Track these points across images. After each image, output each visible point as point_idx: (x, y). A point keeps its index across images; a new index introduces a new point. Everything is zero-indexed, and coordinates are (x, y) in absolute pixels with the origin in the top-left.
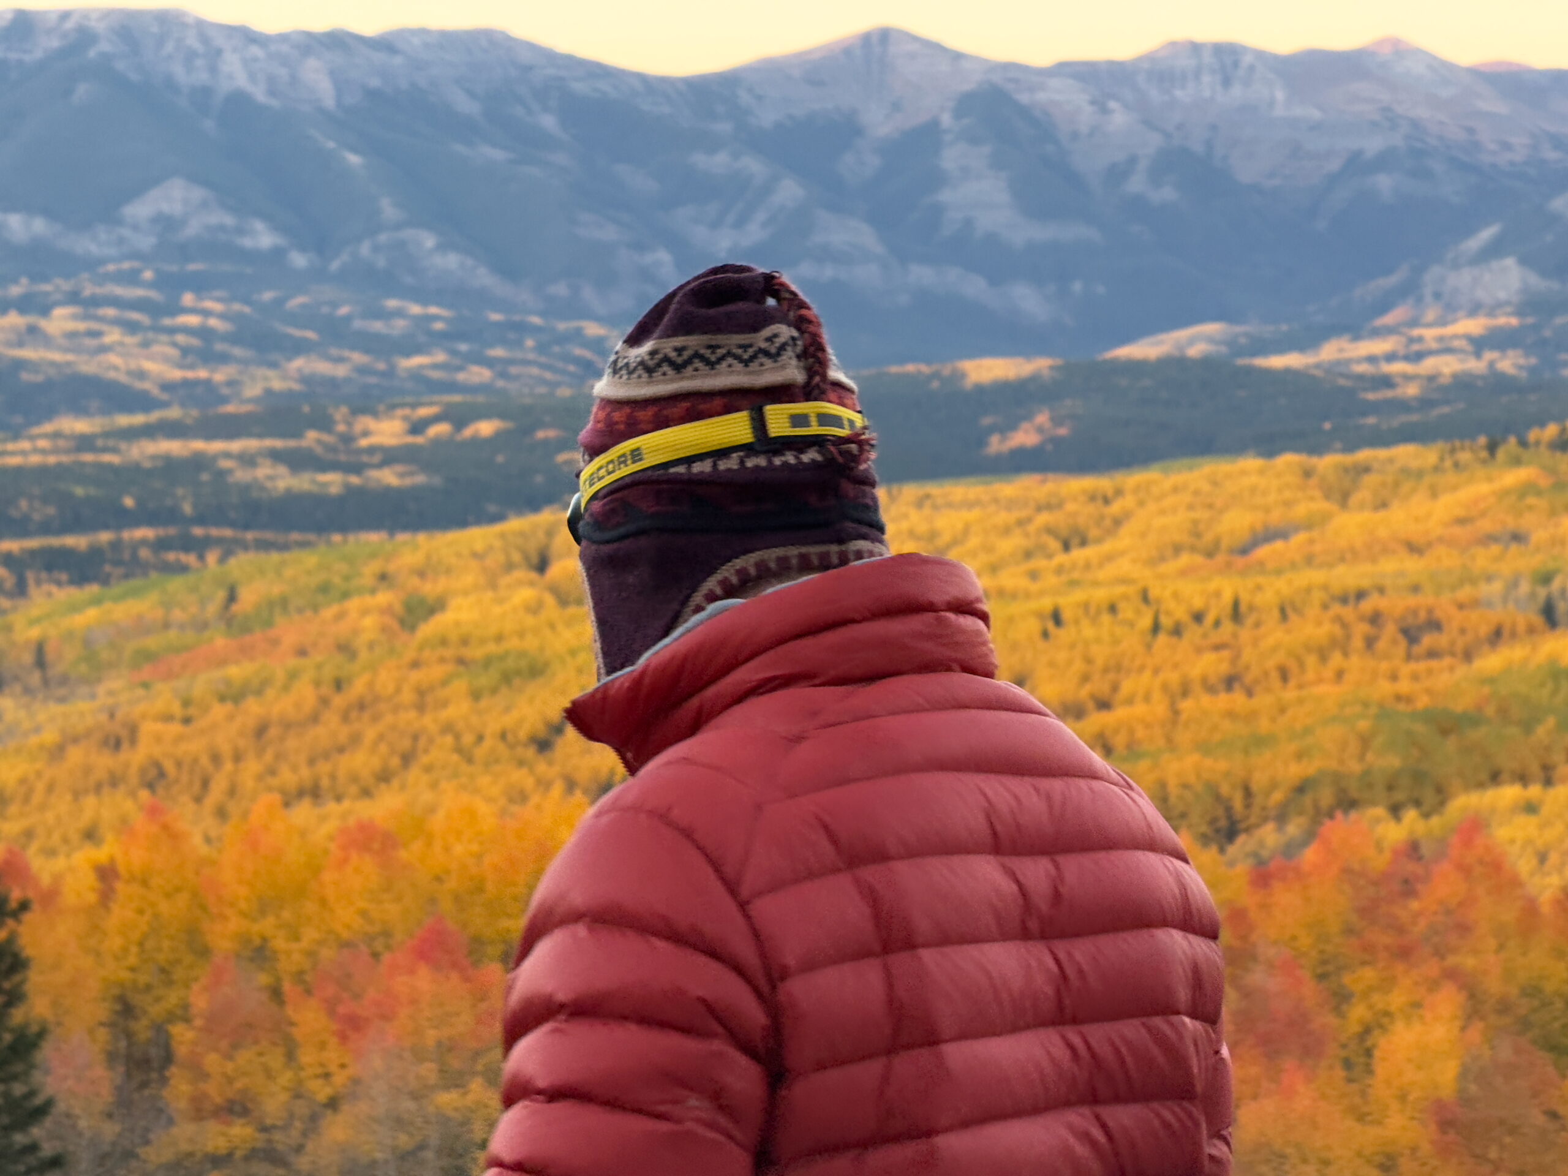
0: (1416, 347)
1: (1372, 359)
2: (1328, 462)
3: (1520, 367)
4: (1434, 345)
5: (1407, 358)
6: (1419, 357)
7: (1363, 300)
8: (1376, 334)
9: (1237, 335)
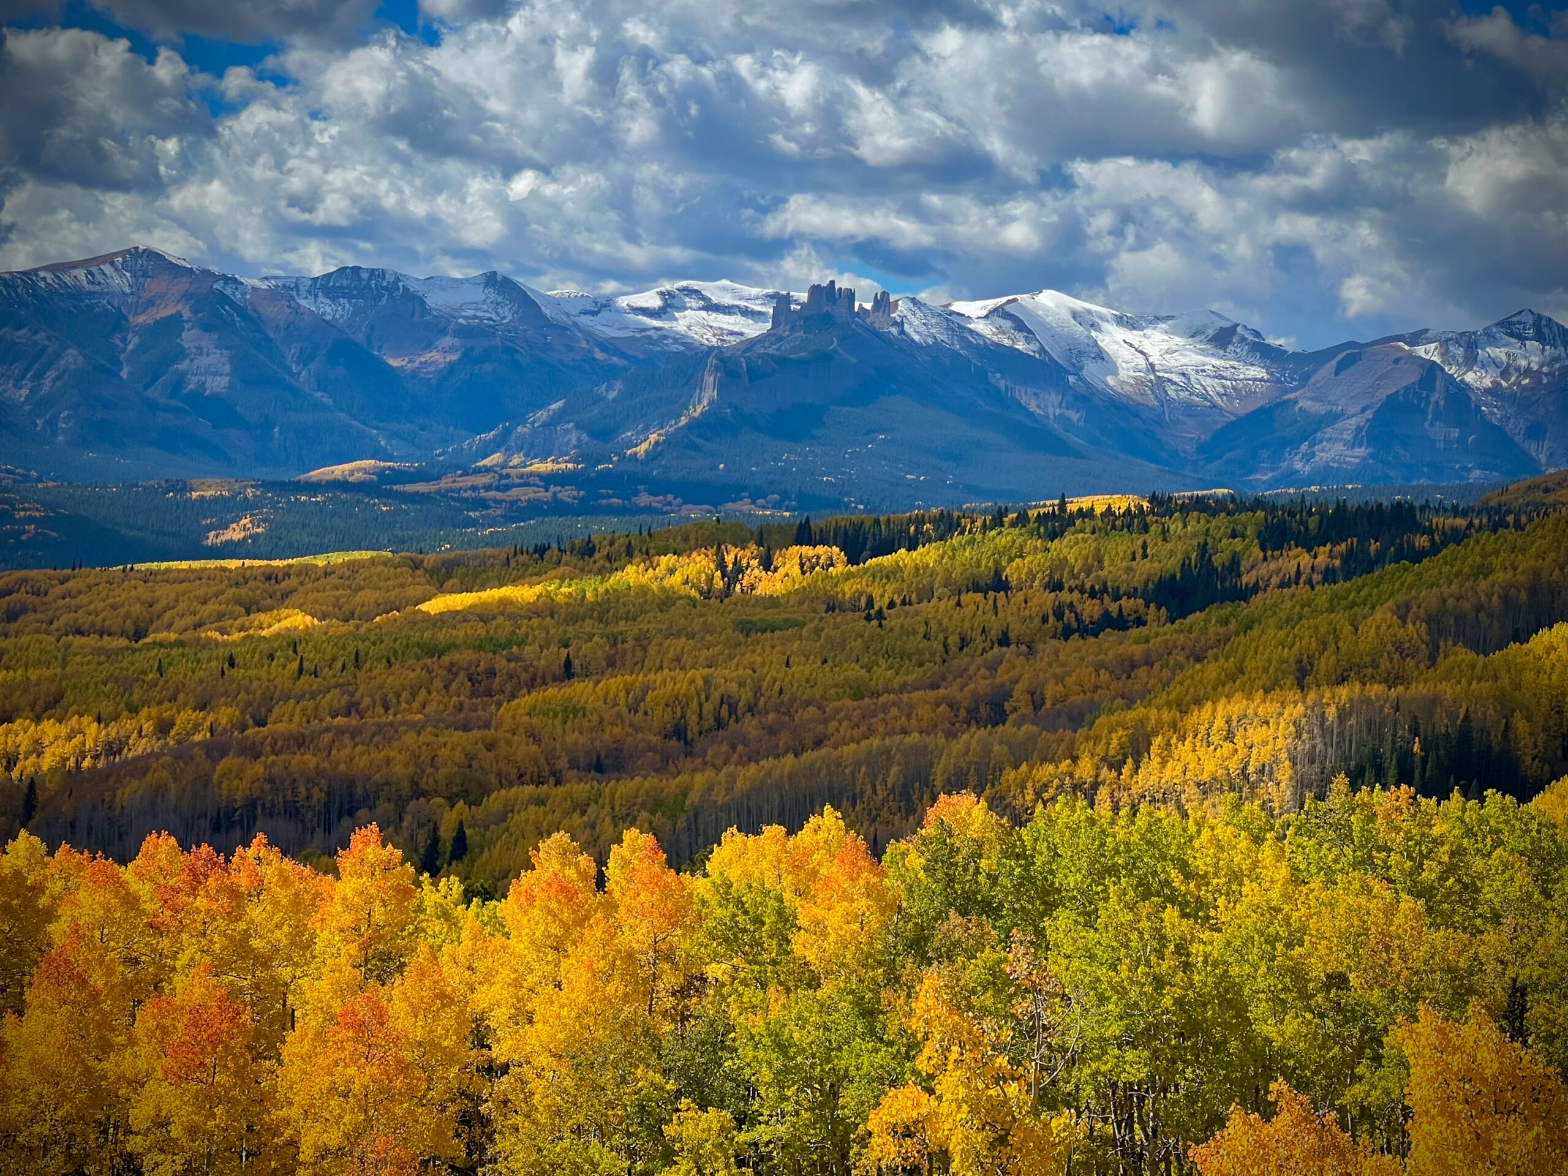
0: (504, 482)
1: (474, 488)
3: (574, 498)
4: (517, 481)
5: (498, 489)
6: (507, 488)
7: (471, 448)
8: (478, 471)
9: (384, 469)
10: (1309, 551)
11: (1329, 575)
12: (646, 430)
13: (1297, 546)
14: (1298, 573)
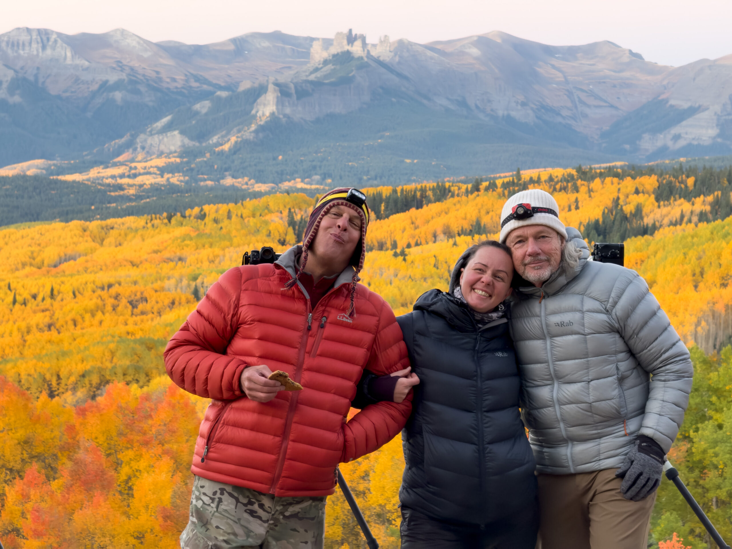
0: (133, 171)
1: (113, 177)
2: (94, 225)
3: (181, 181)
4: (142, 171)
5: (129, 177)
6: (135, 176)
7: (109, 150)
8: (115, 165)
9: (50, 166)
10: (689, 201)
11: (703, 217)
12: (228, 133)
13: (680, 198)
14: (682, 217)
